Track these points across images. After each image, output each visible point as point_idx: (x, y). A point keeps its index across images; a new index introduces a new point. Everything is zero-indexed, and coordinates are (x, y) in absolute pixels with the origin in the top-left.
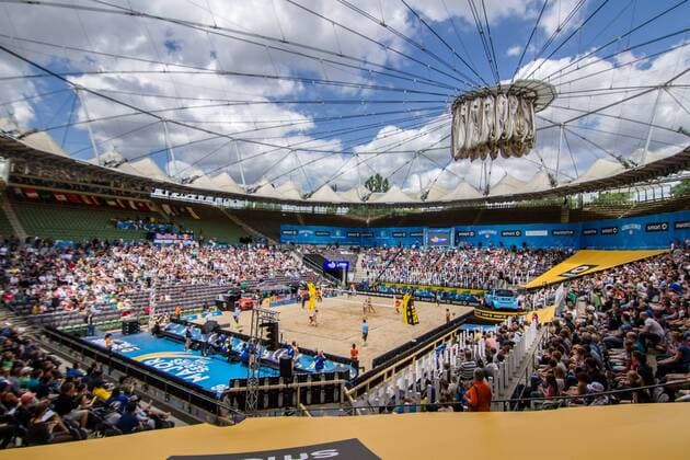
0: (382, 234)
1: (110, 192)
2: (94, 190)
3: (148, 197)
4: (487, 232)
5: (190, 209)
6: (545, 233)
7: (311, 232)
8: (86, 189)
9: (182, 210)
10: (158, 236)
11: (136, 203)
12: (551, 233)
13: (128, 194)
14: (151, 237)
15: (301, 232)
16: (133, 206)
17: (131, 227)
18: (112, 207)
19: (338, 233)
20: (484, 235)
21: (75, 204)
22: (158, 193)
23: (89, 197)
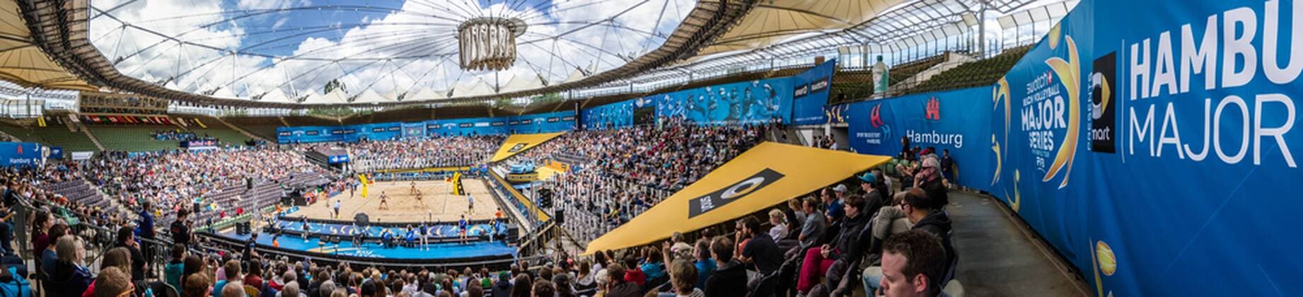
0: (363, 130)
1: (141, 112)
2: (130, 111)
3: (165, 112)
4: (450, 125)
5: (197, 120)
6: (487, 124)
7: (303, 132)
8: (126, 111)
9: (192, 121)
10: (191, 143)
11: (160, 119)
12: (491, 125)
13: (152, 112)
14: (184, 145)
15: (294, 133)
16: (159, 122)
17: (167, 138)
18: (147, 123)
19: (325, 131)
20: (447, 127)
21: (123, 123)
22: (173, 107)
23: (129, 117)
